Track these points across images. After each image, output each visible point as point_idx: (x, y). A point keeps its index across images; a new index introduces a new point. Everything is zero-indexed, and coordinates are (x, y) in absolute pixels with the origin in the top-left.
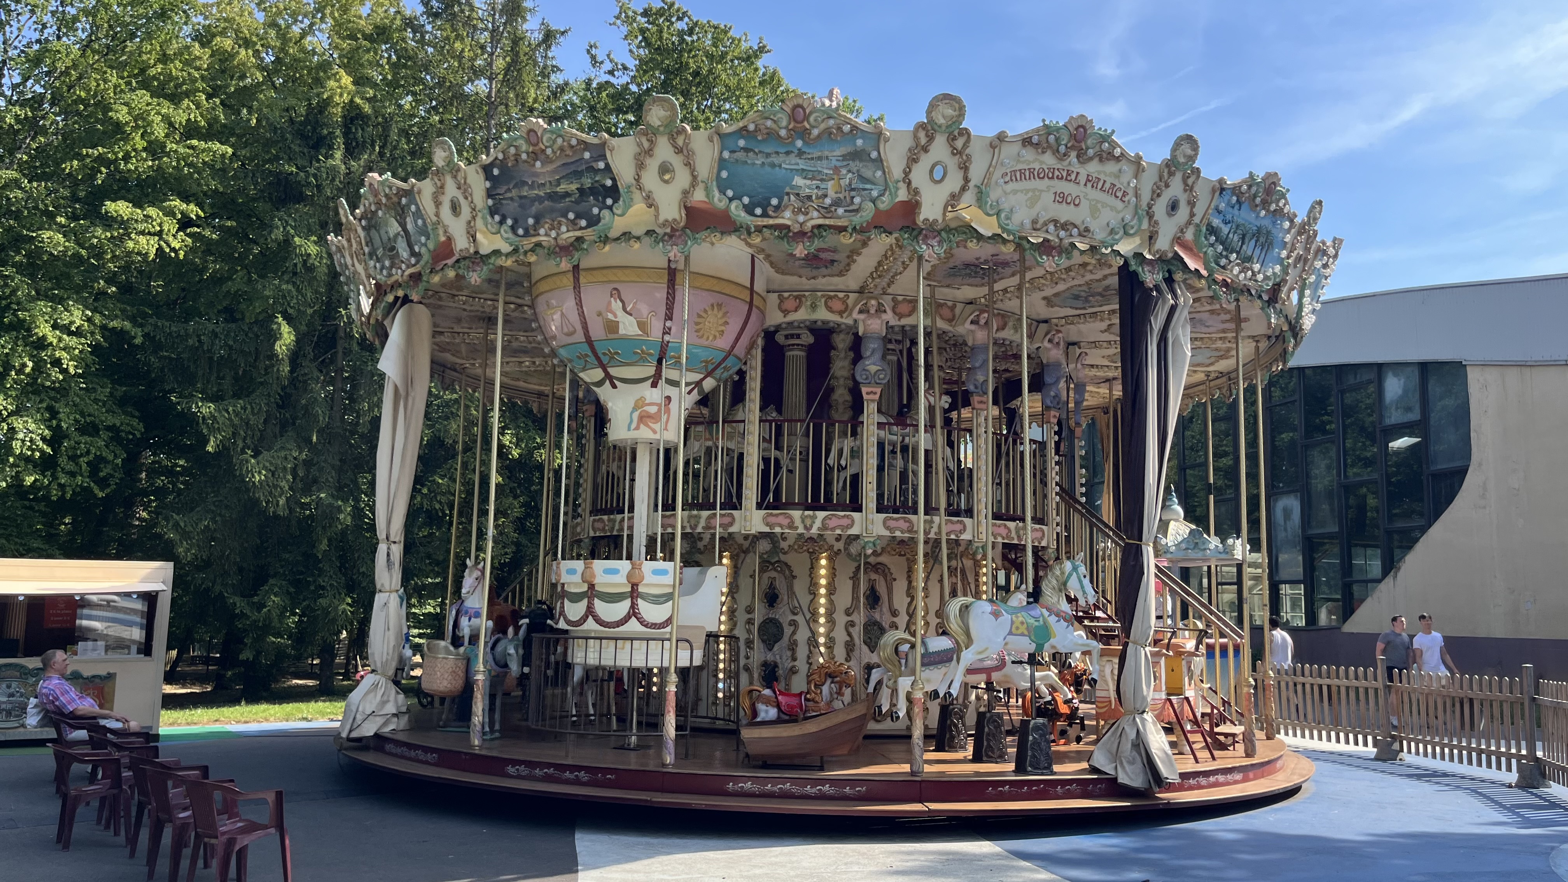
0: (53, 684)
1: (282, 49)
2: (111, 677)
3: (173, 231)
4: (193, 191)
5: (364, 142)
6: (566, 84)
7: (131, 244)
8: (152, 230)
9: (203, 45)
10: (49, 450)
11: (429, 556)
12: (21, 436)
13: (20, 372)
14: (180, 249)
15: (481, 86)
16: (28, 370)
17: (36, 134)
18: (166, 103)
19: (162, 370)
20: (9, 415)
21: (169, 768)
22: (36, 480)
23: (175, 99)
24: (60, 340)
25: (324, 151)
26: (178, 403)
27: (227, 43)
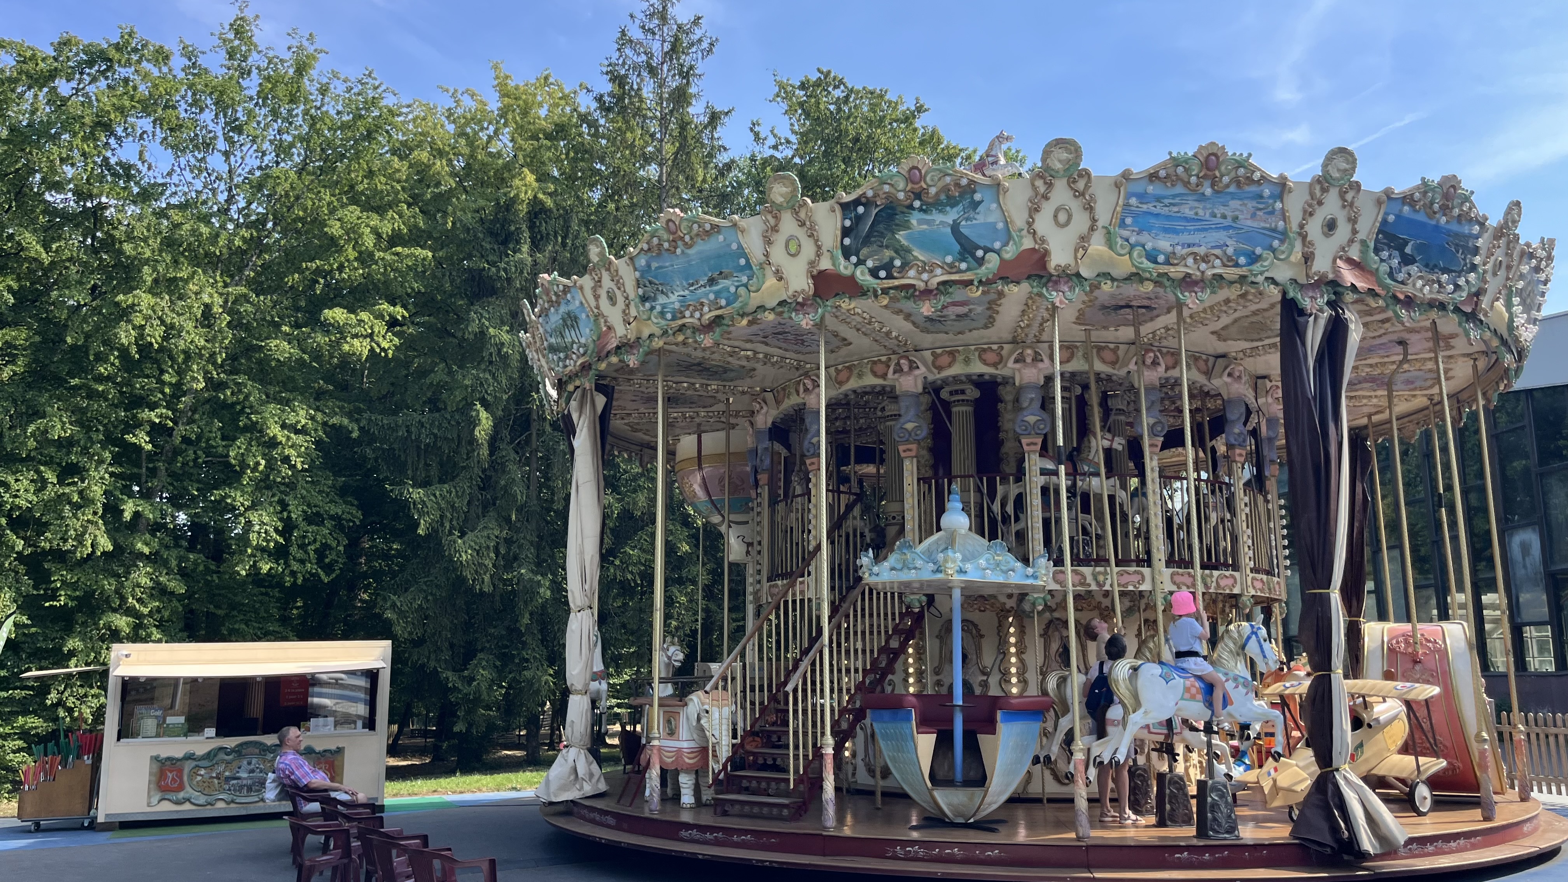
0: (289, 760)
1: (472, 156)
2: (340, 751)
3: (383, 332)
4: (399, 294)
5: (548, 234)
6: (733, 161)
7: (346, 347)
8: (365, 333)
9: (401, 159)
10: (282, 541)
11: (624, 626)
12: (257, 528)
13: (255, 469)
14: (389, 348)
15: (652, 171)
16: (261, 468)
17: (261, 251)
18: (375, 216)
19: (376, 460)
20: (246, 510)
21: (393, 838)
22: (271, 568)
23: (380, 210)
24: (288, 438)
25: (511, 246)
26: (392, 491)
27: (423, 156)
